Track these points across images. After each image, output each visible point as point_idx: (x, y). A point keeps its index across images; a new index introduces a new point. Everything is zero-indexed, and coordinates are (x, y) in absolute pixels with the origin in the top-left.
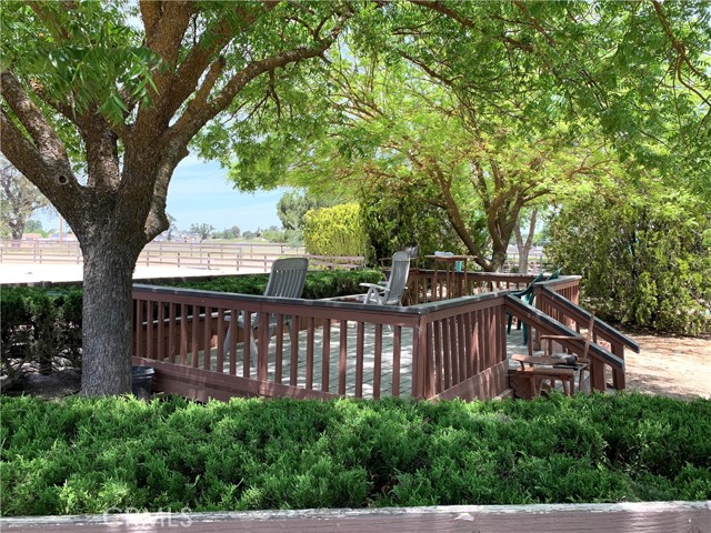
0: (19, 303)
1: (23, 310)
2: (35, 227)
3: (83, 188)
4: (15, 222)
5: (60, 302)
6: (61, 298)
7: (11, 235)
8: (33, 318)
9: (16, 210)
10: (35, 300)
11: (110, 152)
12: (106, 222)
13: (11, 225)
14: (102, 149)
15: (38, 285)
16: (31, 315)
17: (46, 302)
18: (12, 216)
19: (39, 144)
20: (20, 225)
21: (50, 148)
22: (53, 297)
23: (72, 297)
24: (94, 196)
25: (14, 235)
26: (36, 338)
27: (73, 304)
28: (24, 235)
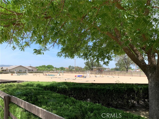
0: (133, 89)
1: (134, 90)
2: (130, 68)
3: (147, 65)
4: (127, 68)
5: (141, 89)
6: (141, 88)
7: (126, 70)
8: (136, 92)
9: (127, 65)
10: (136, 88)
11: (153, 56)
12: (153, 73)
13: (126, 68)
14: (151, 56)
15: (136, 84)
16: (135, 91)
17: (138, 89)
18: (126, 66)
19: (138, 56)
20: (128, 68)
21: (140, 57)
22: (140, 87)
23: (144, 88)
24: (150, 67)
25: (127, 70)
26: (137, 96)
27: (144, 89)
28: (129, 70)
